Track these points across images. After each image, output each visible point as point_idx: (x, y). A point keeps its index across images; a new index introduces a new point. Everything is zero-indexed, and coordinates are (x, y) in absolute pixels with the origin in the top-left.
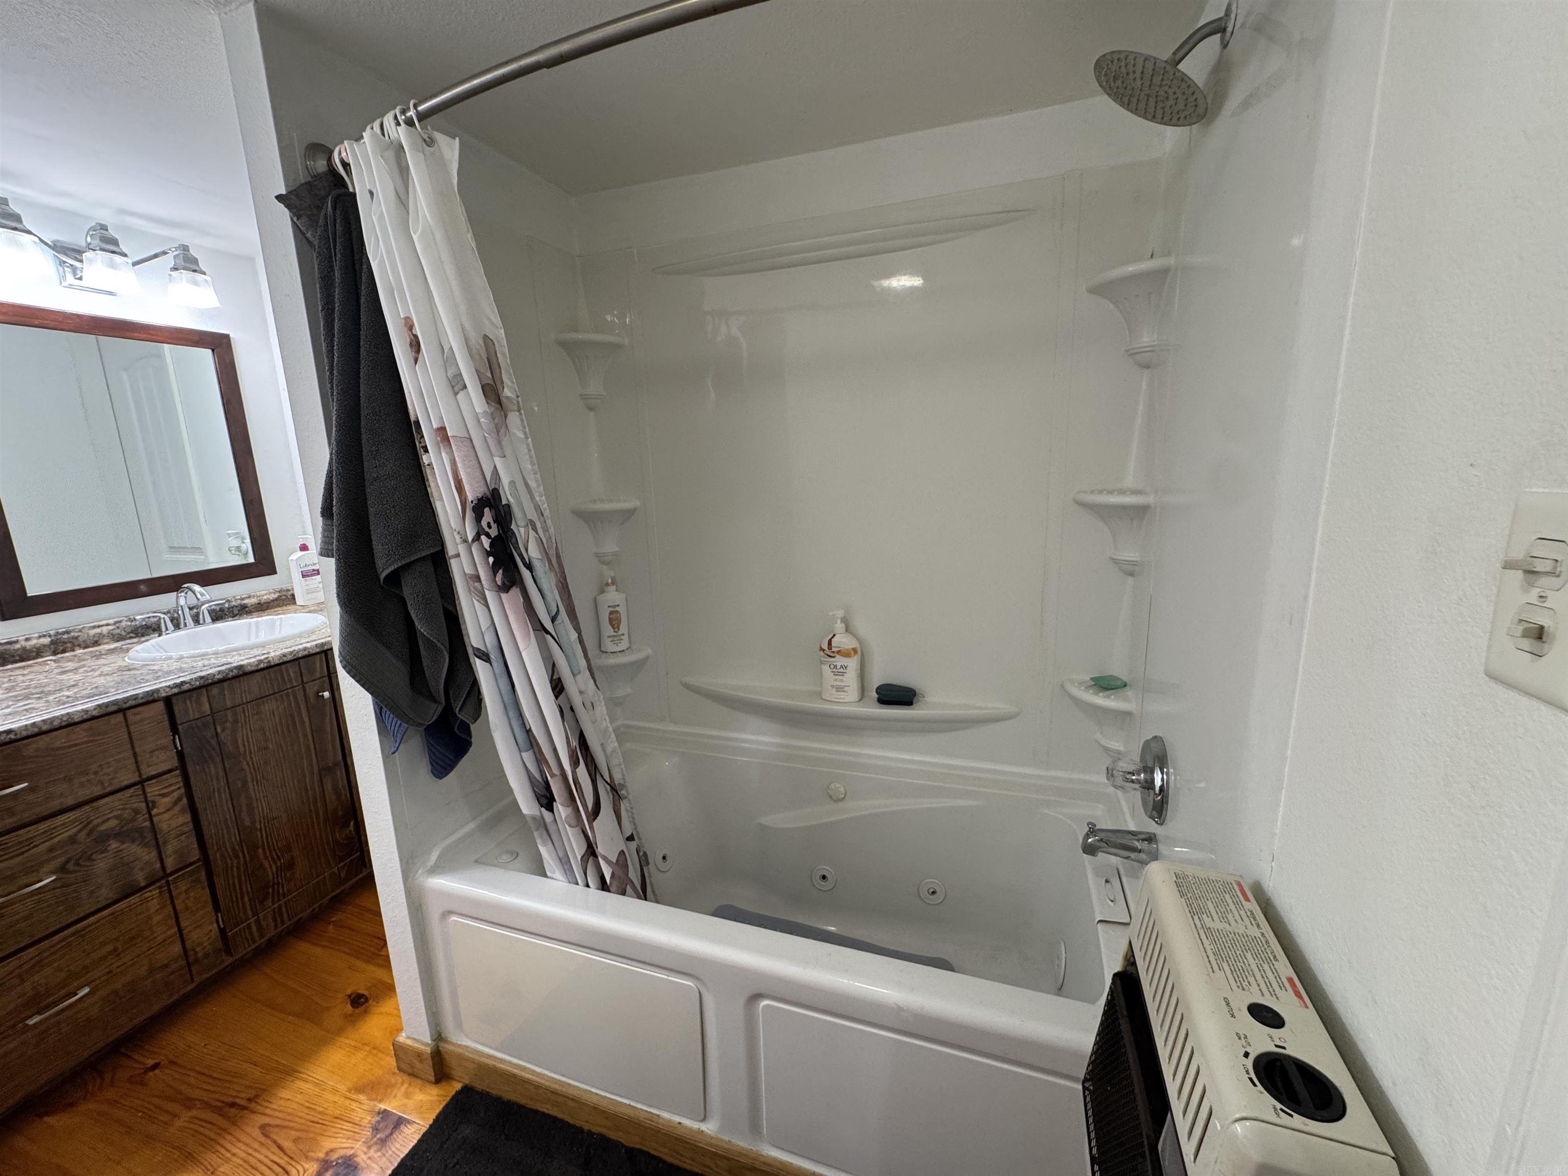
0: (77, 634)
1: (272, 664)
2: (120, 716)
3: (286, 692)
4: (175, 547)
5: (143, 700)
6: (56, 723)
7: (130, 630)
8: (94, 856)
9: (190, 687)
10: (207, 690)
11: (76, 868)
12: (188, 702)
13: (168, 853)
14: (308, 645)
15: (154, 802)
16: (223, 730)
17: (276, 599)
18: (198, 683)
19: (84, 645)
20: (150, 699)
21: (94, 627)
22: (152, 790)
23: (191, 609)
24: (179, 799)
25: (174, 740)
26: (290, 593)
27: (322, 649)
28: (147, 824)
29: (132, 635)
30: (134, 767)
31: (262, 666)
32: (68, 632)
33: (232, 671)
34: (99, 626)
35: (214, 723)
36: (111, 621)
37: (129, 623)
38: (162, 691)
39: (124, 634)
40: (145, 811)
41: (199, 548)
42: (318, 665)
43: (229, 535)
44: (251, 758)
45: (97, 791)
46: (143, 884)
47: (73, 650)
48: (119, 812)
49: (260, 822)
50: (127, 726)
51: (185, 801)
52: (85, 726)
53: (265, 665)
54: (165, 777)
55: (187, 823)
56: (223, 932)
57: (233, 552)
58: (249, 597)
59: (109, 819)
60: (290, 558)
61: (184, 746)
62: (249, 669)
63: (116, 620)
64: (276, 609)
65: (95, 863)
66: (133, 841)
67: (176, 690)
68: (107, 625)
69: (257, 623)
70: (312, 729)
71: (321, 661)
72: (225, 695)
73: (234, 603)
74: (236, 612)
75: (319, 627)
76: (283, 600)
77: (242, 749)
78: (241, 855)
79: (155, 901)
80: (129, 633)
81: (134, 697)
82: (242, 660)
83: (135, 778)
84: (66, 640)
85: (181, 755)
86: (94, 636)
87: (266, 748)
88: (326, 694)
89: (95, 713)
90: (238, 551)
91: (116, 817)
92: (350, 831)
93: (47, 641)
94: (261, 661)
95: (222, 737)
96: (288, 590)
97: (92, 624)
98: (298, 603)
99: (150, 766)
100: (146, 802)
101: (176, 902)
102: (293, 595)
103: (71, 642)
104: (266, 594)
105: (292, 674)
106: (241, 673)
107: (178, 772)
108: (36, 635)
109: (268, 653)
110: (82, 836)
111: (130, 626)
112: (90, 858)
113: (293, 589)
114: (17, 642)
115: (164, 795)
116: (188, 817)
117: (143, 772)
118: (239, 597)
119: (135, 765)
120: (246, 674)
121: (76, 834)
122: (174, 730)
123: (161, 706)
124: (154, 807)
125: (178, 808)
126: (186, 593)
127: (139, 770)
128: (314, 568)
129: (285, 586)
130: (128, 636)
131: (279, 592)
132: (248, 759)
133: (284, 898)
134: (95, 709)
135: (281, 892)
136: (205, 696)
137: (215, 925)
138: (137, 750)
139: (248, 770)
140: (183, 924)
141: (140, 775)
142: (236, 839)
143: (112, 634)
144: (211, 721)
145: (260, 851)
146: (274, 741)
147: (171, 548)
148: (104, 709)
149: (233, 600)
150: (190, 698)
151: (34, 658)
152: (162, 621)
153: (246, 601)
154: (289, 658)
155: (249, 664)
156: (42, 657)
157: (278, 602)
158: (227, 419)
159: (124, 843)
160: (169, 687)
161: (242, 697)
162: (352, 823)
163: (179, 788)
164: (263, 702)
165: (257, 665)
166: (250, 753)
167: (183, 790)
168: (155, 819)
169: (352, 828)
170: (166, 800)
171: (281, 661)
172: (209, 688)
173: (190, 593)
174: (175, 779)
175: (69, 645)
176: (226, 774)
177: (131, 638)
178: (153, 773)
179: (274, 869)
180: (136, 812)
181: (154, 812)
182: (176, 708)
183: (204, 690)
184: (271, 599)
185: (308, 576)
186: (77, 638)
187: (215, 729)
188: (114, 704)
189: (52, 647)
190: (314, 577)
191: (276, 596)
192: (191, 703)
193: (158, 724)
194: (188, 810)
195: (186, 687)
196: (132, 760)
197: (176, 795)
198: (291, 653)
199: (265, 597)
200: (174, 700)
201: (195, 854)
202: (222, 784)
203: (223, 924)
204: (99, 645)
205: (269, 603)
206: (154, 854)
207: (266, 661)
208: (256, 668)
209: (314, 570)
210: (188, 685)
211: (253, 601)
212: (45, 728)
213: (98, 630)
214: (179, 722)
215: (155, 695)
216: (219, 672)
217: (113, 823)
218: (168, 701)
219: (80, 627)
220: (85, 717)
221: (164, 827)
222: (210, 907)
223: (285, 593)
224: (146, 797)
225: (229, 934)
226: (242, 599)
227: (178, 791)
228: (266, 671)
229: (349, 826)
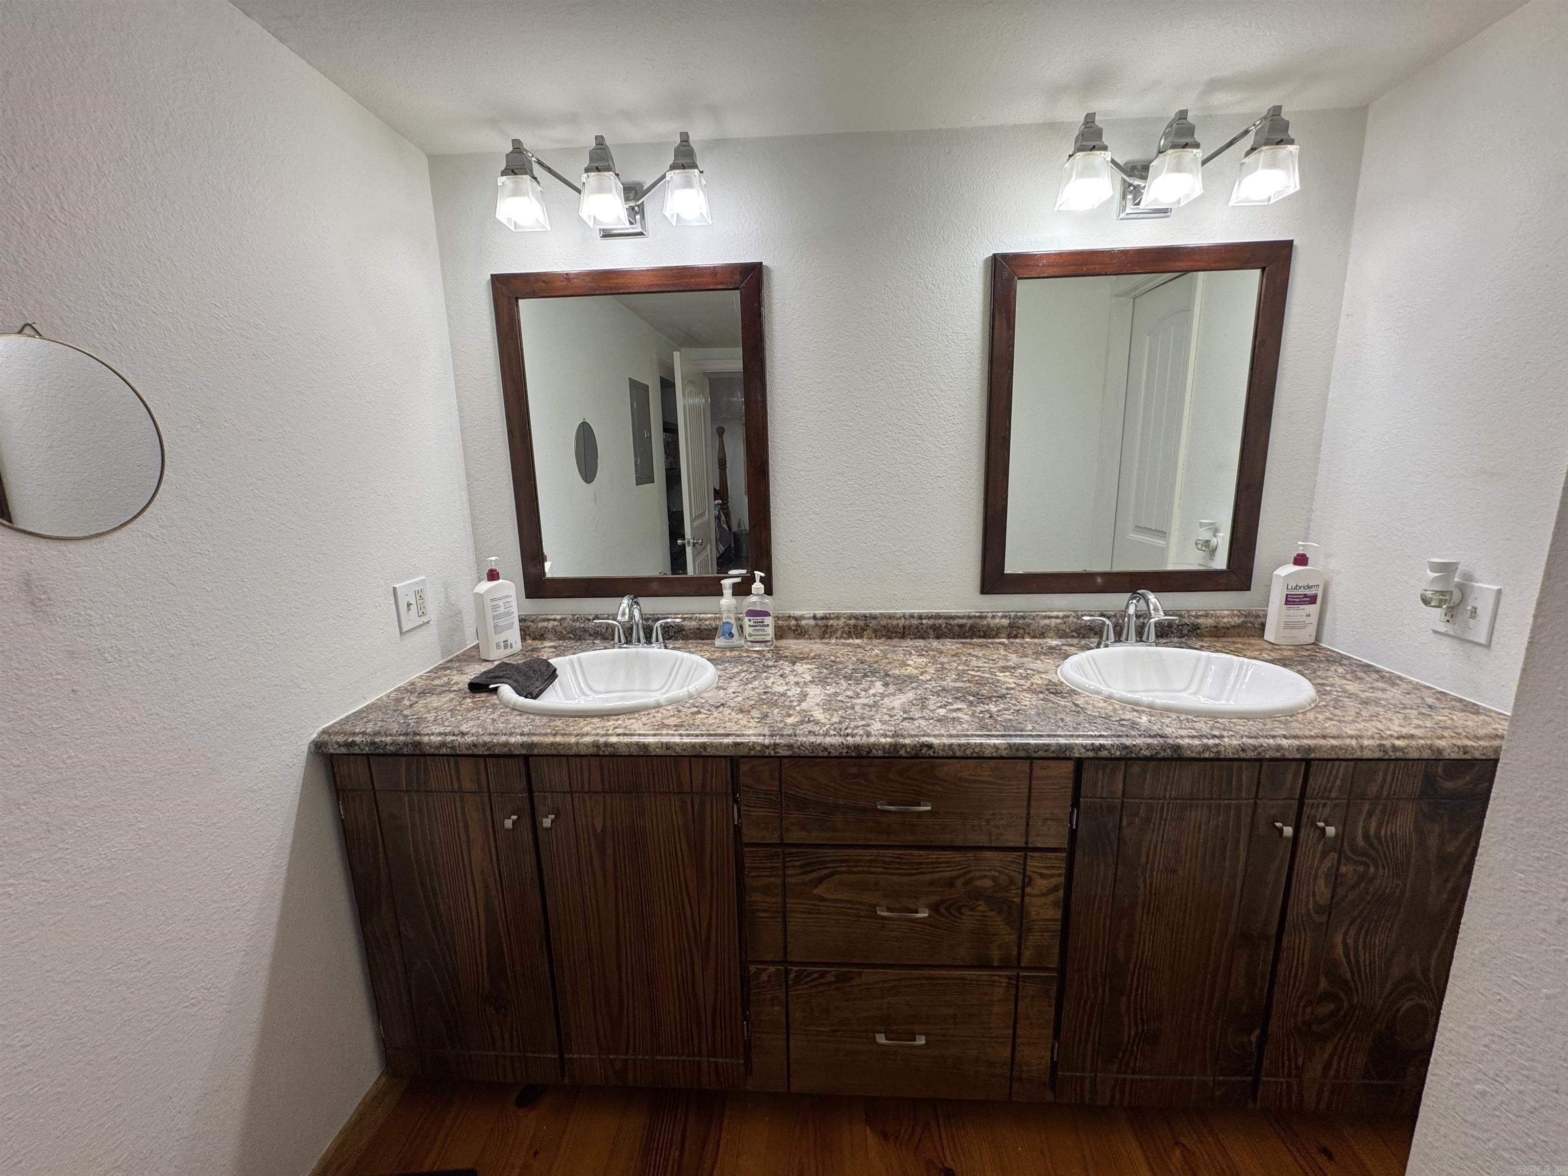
0: (1030, 621)
1: (1222, 757)
2: (1026, 766)
3: (1226, 802)
4: (1140, 527)
5: (1054, 755)
6: (968, 752)
7: (1074, 628)
8: (964, 910)
9: (1108, 755)
10: (1126, 765)
11: (946, 914)
12: (1100, 772)
13: (1028, 944)
14: (1285, 742)
15: (1031, 879)
16: (1130, 824)
17: (1239, 626)
18: (1118, 753)
19: (1032, 635)
20: (1061, 755)
21: (1045, 617)
22: (1035, 864)
23: (1138, 617)
24: (1055, 889)
25: (1072, 813)
26: (1259, 620)
27: (1305, 756)
28: (1017, 900)
29: (1074, 634)
30: (1022, 829)
31: (1206, 755)
32: (1023, 618)
33: (1165, 750)
34: (1050, 617)
35: (1122, 810)
36: (1061, 614)
37: (1075, 620)
38: (1076, 751)
39: (1068, 631)
40: (1020, 884)
41: (1163, 532)
42: (1290, 776)
43: (1201, 525)
44: (1151, 876)
45: (984, 841)
46: (996, 964)
47: (1023, 638)
48: (997, 874)
49: (1136, 963)
50: (1030, 779)
51: (1061, 893)
52: (993, 763)
53: (1212, 755)
54: (1050, 855)
55: (1056, 920)
56: (1054, 1066)
57: (1200, 546)
58: (1206, 616)
59: (986, 876)
60: (1275, 573)
61: (1080, 825)
62: (1189, 754)
63: (1065, 613)
64: (1234, 639)
65: (963, 917)
66: (999, 913)
67: (1091, 754)
68: (1057, 617)
69: (1208, 660)
70: (1246, 871)
71: (1296, 775)
72: (1145, 779)
73: (1186, 620)
74: (1185, 632)
75: (1305, 707)
76: (1247, 628)
77: (1143, 859)
78: (1100, 992)
79: (1001, 990)
80: (1072, 631)
81: (1045, 748)
82: (1182, 737)
83: (1020, 842)
84: (1020, 626)
85: (1073, 834)
86: (1043, 627)
87: (1174, 871)
88: (1288, 831)
89: (1004, 753)
90: (1206, 546)
91: (994, 879)
92: (1251, 1042)
93: (1005, 622)
94: (1207, 748)
95: (1126, 832)
96: (1258, 616)
97: (1044, 614)
98: (1266, 638)
99: (1039, 835)
100: (1024, 874)
101: (1020, 1004)
102: (1263, 625)
103: (1024, 629)
104: (1227, 616)
105: (1244, 778)
106: (1175, 756)
107: (1064, 854)
108: (1000, 614)
109: (1221, 737)
110: (959, 882)
111: (1076, 623)
112: (959, 910)
113: (1265, 616)
114: (986, 617)
115: (1042, 876)
116: (1058, 915)
117: (1030, 840)
118: (1194, 613)
119: (1024, 827)
120: (1181, 759)
121: (956, 878)
122: (1076, 803)
123: (1070, 765)
124: (1029, 884)
125: (1051, 898)
126: (1138, 601)
127: (1027, 834)
128: (1307, 592)
129: (1255, 608)
130: (1071, 634)
131: (1246, 616)
132: (1148, 875)
133: (1132, 1074)
134: (1005, 749)
135: (1131, 1065)
136: (1122, 772)
137: (1049, 1053)
138: (1032, 811)
139: (1142, 889)
140: (1019, 1032)
141: (1026, 843)
142: (1101, 969)
143: (1058, 630)
144: (1119, 807)
145: (1124, 999)
146: (1188, 865)
147: (1137, 527)
148: (1014, 751)
149: (1186, 616)
150: (1104, 769)
151: (993, 638)
152: (1106, 627)
153: (1201, 621)
154: (1251, 755)
155: (1190, 747)
156: (999, 638)
157: (1239, 630)
158: (1252, 369)
159: (992, 910)
160: (1084, 747)
161: (1166, 789)
162: (1257, 1032)
163: (1060, 875)
164: (1192, 806)
165: (1200, 753)
166: (1152, 871)
167: (1062, 879)
168: (1027, 899)
169: (1253, 1038)
170: (1044, 882)
171: (1236, 756)
172: (1129, 763)
173: (1142, 601)
174: (1058, 862)
175: (1021, 631)
176: (1115, 881)
177: (1073, 637)
178: (1039, 845)
179: (1133, 1033)
180: (1012, 881)
181: (1028, 890)
182: (1085, 776)
183: (1123, 762)
184: (1233, 623)
185: (1294, 603)
186: (1029, 626)
187: (1121, 820)
188: (1024, 749)
189: (1009, 629)
190: (1301, 607)
191: (1238, 621)
192: (1103, 774)
193: (1061, 788)
194: (1062, 904)
195: (1104, 754)
196: (1024, 822)
197: (1054, 881)
198: (1255, 748)
199: (1225, 620)
200: (1085, 766)
201: (1053, 961)
202: (1107, 893)
203: (1057, 1058)
204: (1044, 638)
205: (1228, 628)
206: (1014, 937)
207: (1215, 750)
208: (1198, 756)
209: (1305, 596)
210: (1106, 752)
211: (1210, 621)
212: (958, 754)
213: (1047, 621)
214: (1083, 794)
215: (1068, 753)
216: (1149, 746)
217: (988, 883)
218: (1079, 762)
219: (1034, 614)
220: (994, 754)
221: (1033, 912)
222: (1050, 1031)
223: (1252, 620)
224: (1025, 869)
225: (1059, 1073)
226: (1197, 617)
227: (1058, 878)
228: (1208, 763)
229: (1250, 1034)
